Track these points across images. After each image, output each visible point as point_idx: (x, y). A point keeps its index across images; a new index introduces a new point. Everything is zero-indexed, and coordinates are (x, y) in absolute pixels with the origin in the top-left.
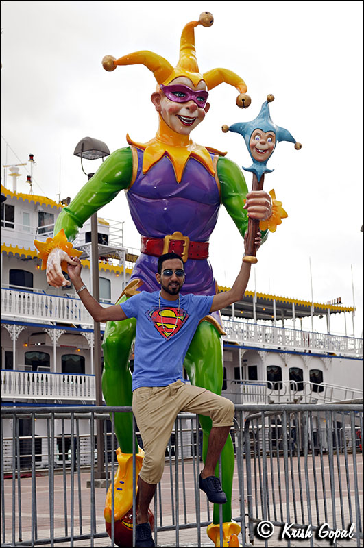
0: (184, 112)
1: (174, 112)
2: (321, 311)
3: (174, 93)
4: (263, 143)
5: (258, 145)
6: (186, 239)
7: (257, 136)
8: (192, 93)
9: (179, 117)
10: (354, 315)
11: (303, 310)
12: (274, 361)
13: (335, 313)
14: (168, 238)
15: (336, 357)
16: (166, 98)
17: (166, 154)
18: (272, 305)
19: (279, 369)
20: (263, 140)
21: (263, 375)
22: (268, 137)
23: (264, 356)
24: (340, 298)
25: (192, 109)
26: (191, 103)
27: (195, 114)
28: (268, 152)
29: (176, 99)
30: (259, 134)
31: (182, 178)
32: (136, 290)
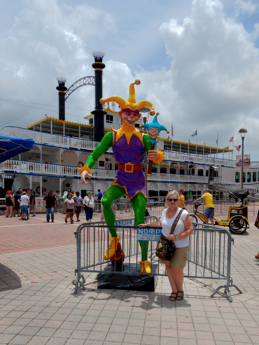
0: (129, 119)
1: (126, 119)
2: (220, 151)
3: (126, 112)
4: (153, 132)
5: (152, 133)
6: (132, 165)
7: (151, 130)
8: (132, 111)
9: (128, 121)
10: (232, 153)
11: (214, 151)
12: (201, 168)
13: (226, 152)
14: (126, 164)
15: (225, 167)
16: (123, 114)
17: (124, 134)
18: (203, 149)
19: (202, 170)
20: (153, 131)
21: (196, 172)
22: (155, 130)
23: (197, 166)
24: (228, 147)
25: (132, 118)
26: (132, 115)
27: (134, 119)
28: (155, 136)
29: (127, 114)
30: (152, 129)
31: (129, 144)
32: (115, 183)
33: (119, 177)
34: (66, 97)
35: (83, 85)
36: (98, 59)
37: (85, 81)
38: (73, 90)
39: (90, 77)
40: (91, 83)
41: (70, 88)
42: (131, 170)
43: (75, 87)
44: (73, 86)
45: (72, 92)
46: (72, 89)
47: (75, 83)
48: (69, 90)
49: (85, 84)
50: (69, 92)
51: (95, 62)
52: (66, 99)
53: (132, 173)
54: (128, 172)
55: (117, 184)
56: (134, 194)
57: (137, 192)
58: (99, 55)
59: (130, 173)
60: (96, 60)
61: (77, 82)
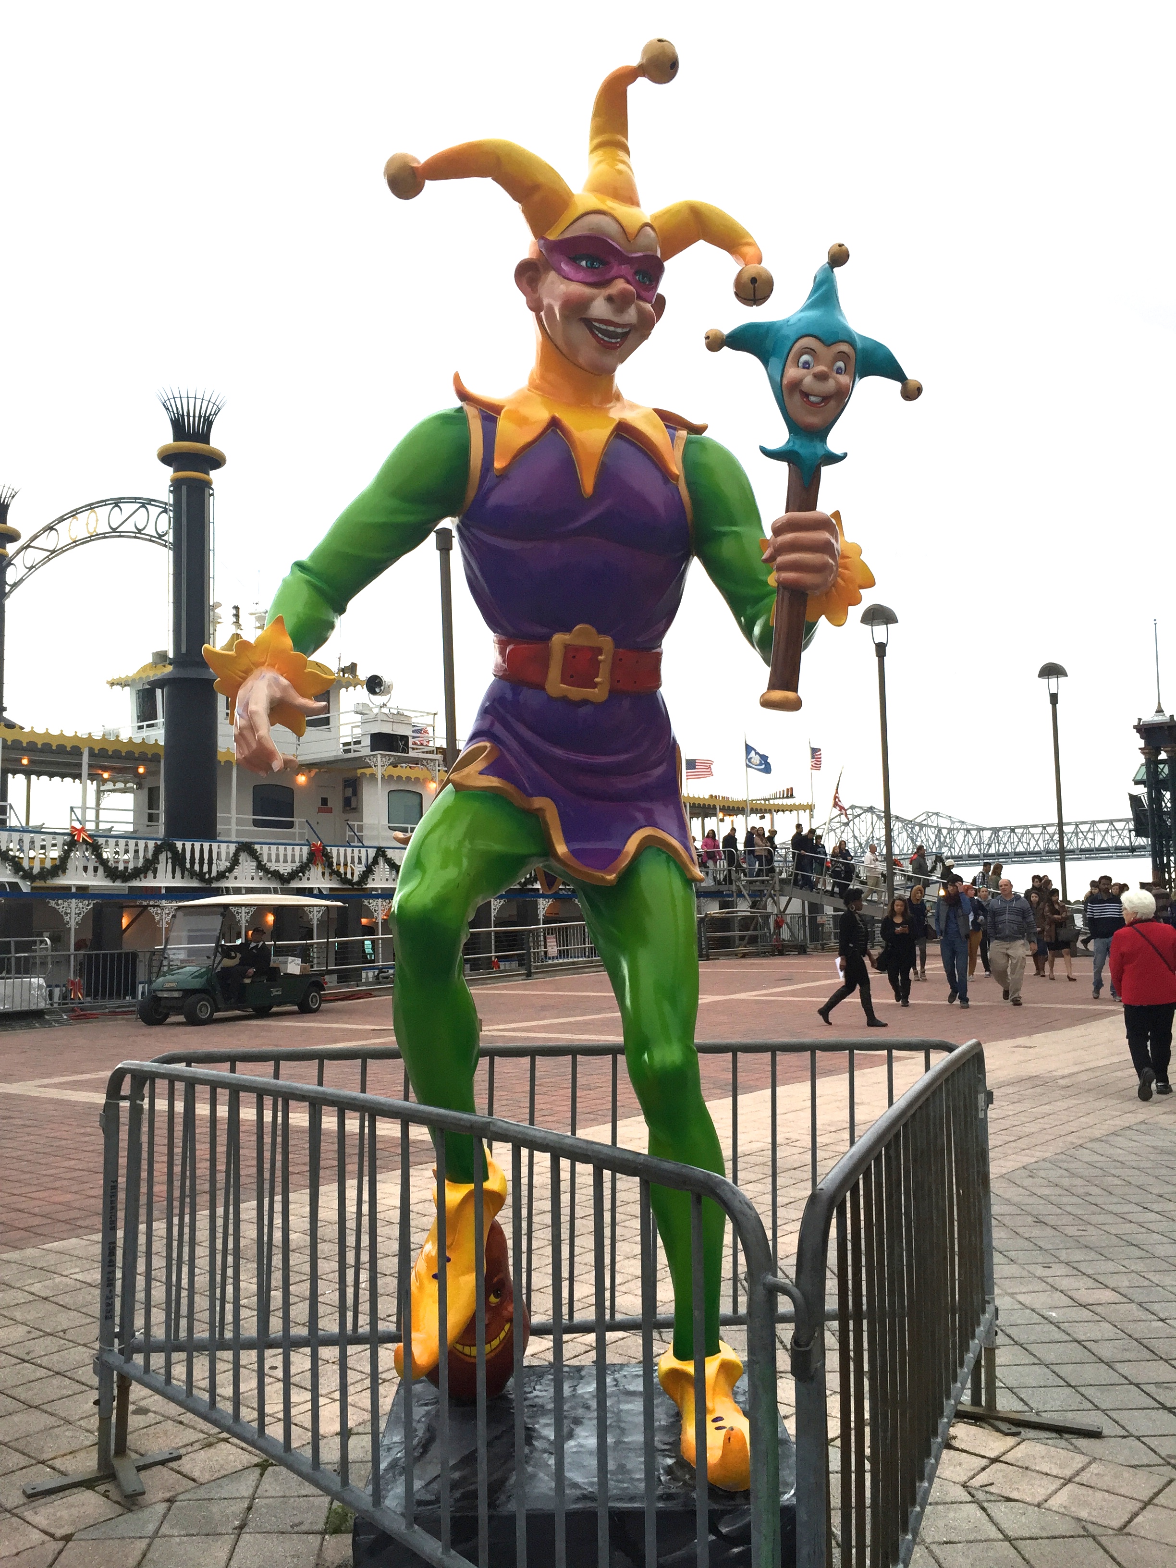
0: (600, 308)
1: (576, 311)
3: (573, 260)
5: (808, 383)
6: (606, 642)
7: (805, 358)
8: (623, 259)
9: (588, 323)
16: (553, 275)
17: (554, 423)
20: (821, 368)
22: (836, 360)
24: (792, 789)
25: (619, 302)
26: (620, 285)
29: (581, 276)
30: (810, 351)
31: (596, 486)
32: (481, 773)
33: (498, 729)
34: (11, 575)
35: (104, 536)
36: (191, 424)
37: (117, 517)
38: (53, 552)
39: (146, 503)
40: (150, 530)
41: (35, 537)
42: (595, 685)
43: (65, 541)
44: (50, 528)
45: (48, 559)
46: (48, 541)
47: (61, 519)
48: (27, 547)
49: (115, 532)
50: (32, 556)
51: (176, 439)
52: (15, 585)
53: (597, 706)
54: (575, 693)
55: (493, 782)
56: (617, 853)
57: (632, 845)
58: (195, 409)
59: (585, 702)
60: (179, 427)
61: (74, 513)
